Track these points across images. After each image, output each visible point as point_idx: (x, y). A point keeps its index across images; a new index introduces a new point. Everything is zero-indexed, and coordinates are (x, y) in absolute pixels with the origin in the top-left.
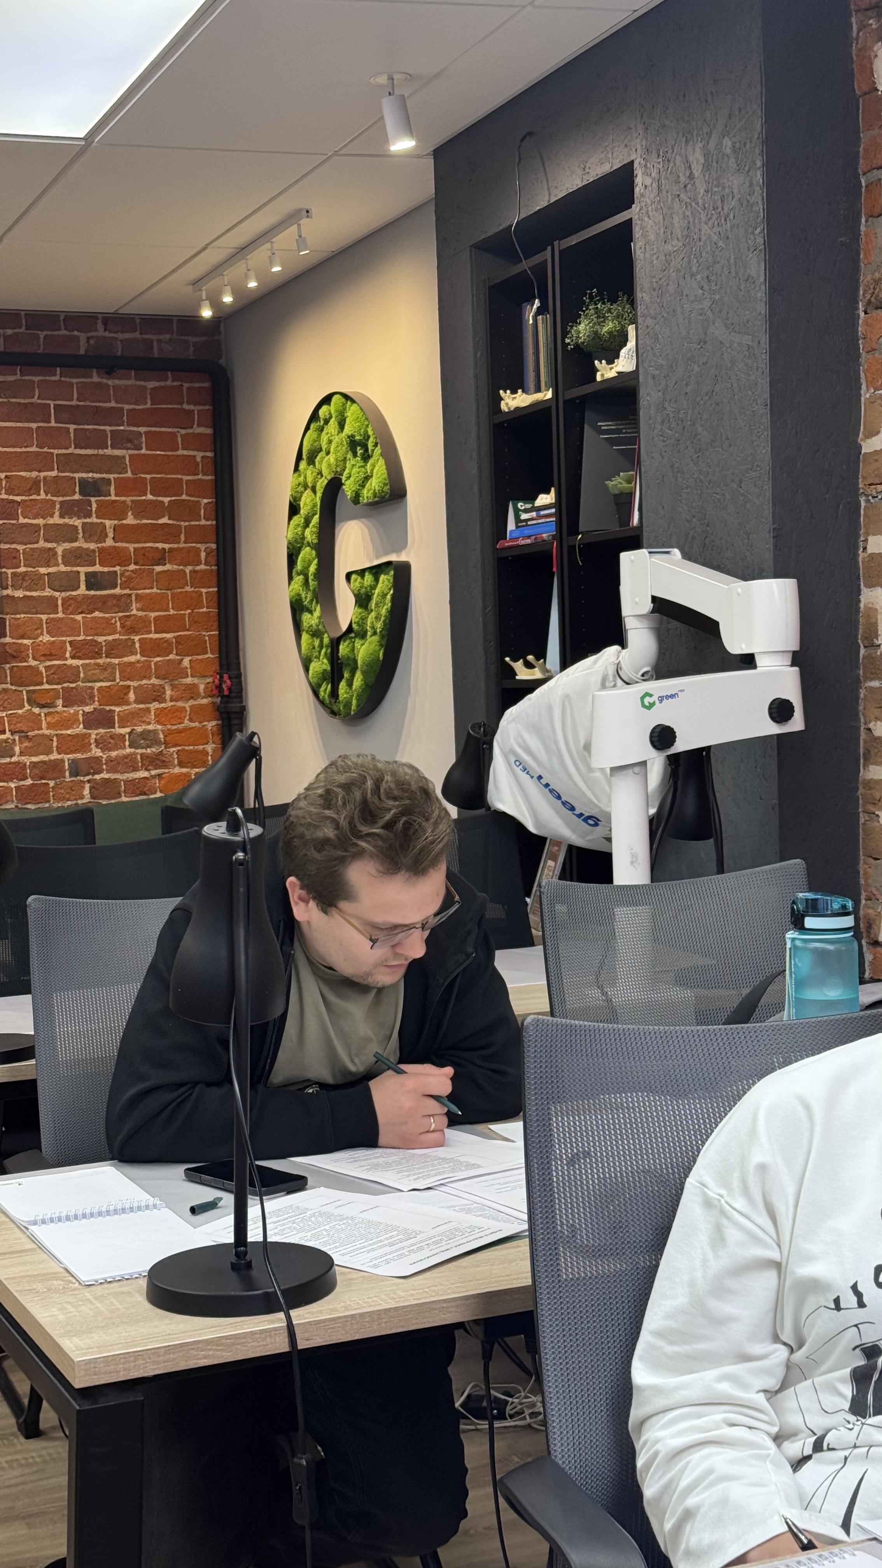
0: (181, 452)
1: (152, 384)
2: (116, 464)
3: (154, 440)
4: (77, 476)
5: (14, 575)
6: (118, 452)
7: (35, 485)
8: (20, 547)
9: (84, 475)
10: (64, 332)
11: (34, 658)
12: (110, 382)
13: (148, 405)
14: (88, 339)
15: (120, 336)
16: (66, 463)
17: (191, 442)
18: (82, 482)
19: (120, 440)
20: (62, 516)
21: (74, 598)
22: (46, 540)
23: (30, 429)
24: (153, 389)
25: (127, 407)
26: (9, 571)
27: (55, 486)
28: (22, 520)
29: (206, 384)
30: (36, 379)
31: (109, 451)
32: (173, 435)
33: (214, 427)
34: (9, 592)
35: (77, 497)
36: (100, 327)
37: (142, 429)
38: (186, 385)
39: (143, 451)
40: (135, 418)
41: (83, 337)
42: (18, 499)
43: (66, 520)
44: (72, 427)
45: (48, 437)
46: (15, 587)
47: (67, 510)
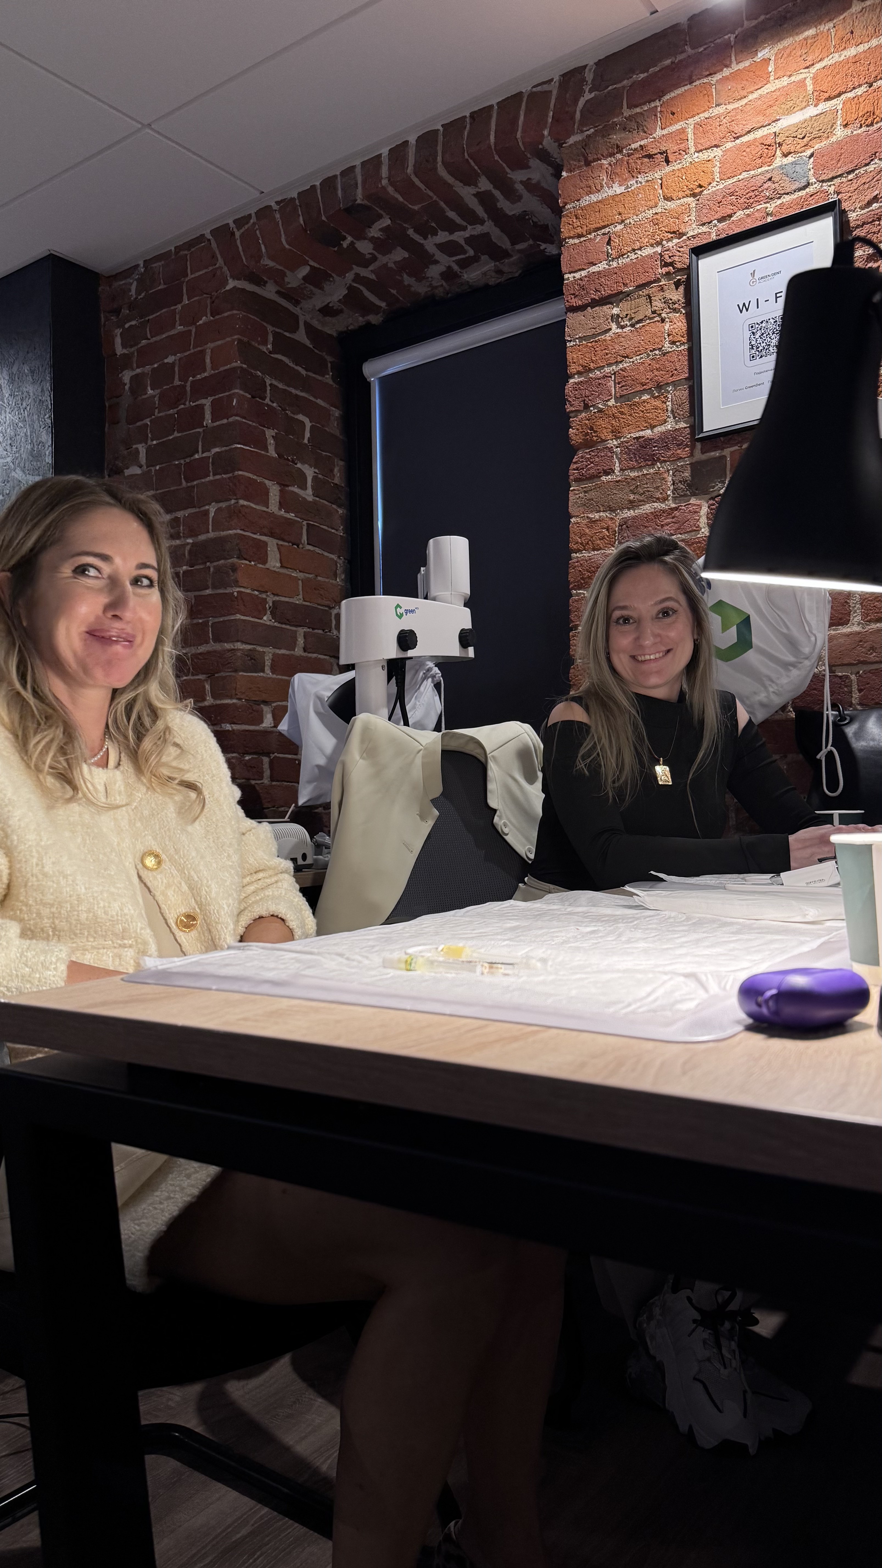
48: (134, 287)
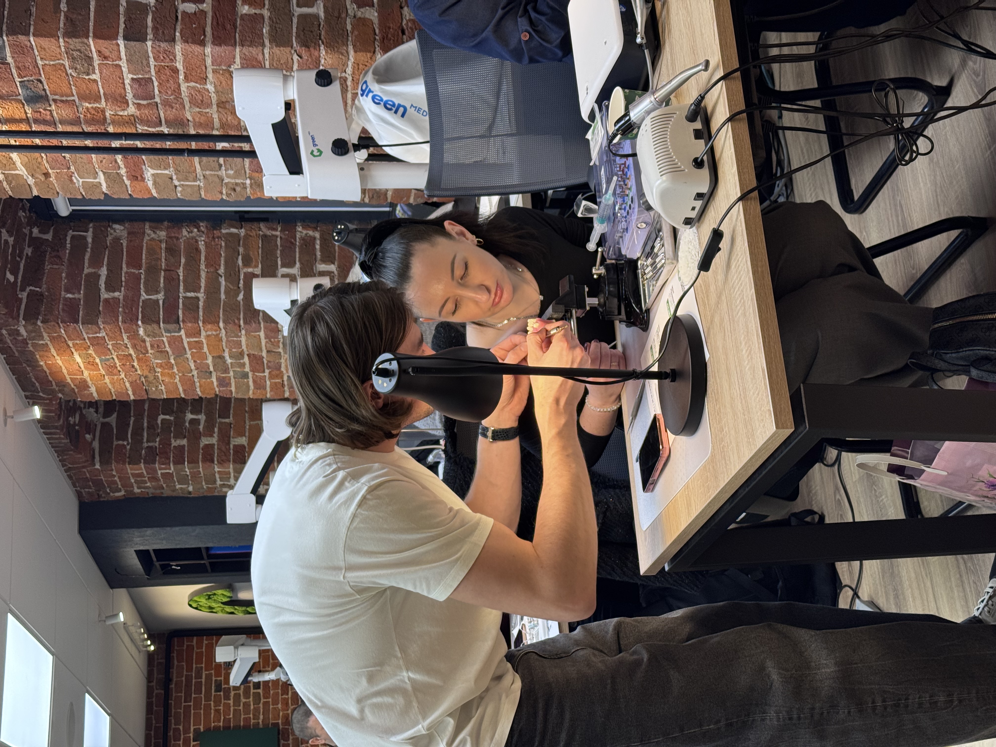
0: (204, 650)
1: (176, 662)
2: (209, 677)
3: (199, 661)
4: (213, 693)
5: (254, 719)
6: (204, 677)
7: (217, 711)
8: (242, 716)
9: (213, 691)
10: (154, 699)
11: (288, 710)
12: (175, 680)
13: (184, 664)
14: (157, 689)
15: (155, 676)
16: (208, 698)
17: (200, 646)
18: (216, 691)
19: (199, 676)
20: (230, 700)
21: (264, 694)
22: (240, 706)
23: (194, 713)
24: (178, 662)
25: (185, 673)
26: (252, 721)
27: (218, 702)
28: (231, 716)
29: (176, 639)
30: (173, 711)
31: (203, 680)
32: (197, 653)
33: (194, 636)
34: (260, 721)
35: (222, 693)
36: (151, 684)
37: (194, 666)
38: (176, 648)
39: (203, 665)
40: (190, 669)
41: (156, 692)
42: (222, 718)
43: (232, 698)
44: (193, 696)
45: (197, 705)
46: (259, 719)
47: (227, 697)
48: (87, 490)
